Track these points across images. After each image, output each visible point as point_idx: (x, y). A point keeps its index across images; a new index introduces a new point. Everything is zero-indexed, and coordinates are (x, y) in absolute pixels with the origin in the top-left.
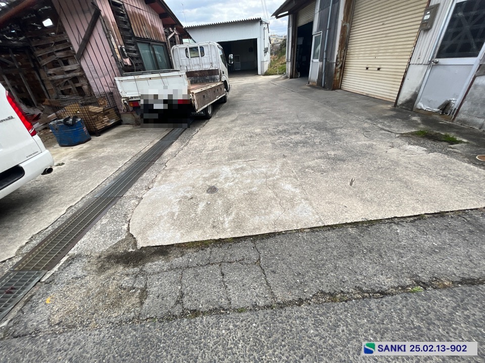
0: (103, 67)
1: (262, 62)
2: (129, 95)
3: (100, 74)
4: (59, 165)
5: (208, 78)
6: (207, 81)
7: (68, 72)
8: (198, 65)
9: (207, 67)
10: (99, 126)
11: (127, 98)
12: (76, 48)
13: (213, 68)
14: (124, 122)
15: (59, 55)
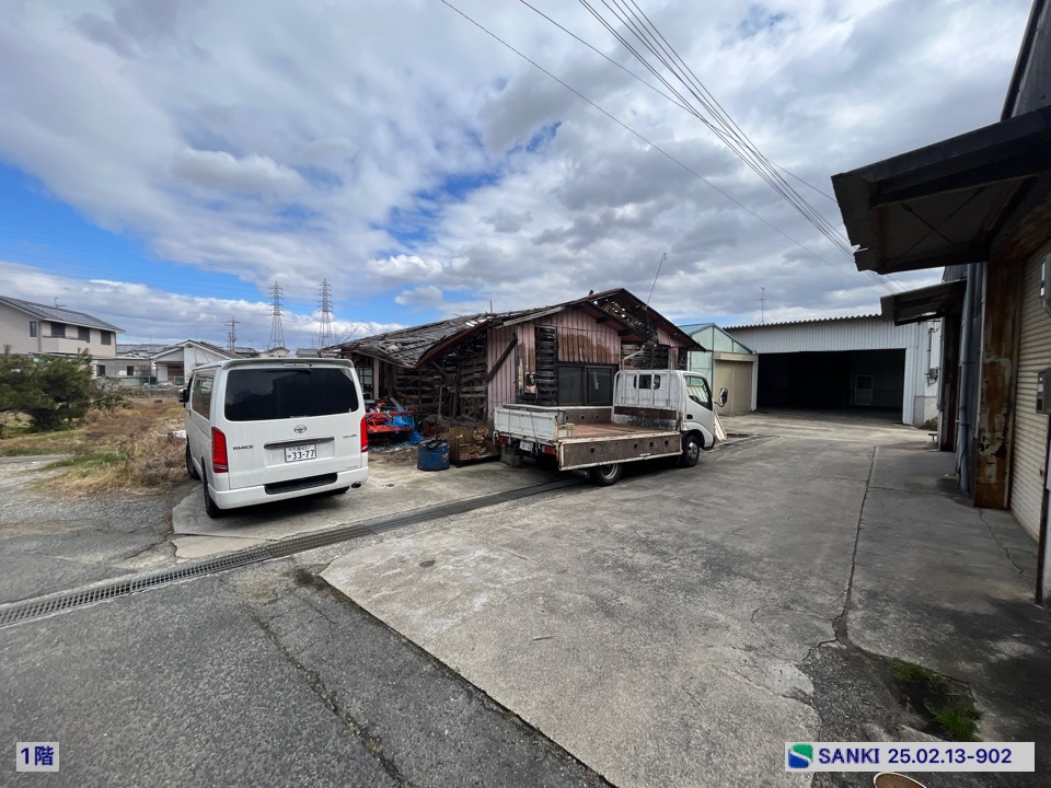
0: (504, 393)
1: (919, 398)
2: (501, 430)
3: (499, 399)
4: (391, 485)
5: (658, 421)
6: (655, 427)
7: (477, 392)
8: (649, 400)
9: (661, 405)
10: (464, 457)
11: (499, 433)
12: (490, 369)
13: (669, 408)
14: (503, 459)
15: (476, 375)
